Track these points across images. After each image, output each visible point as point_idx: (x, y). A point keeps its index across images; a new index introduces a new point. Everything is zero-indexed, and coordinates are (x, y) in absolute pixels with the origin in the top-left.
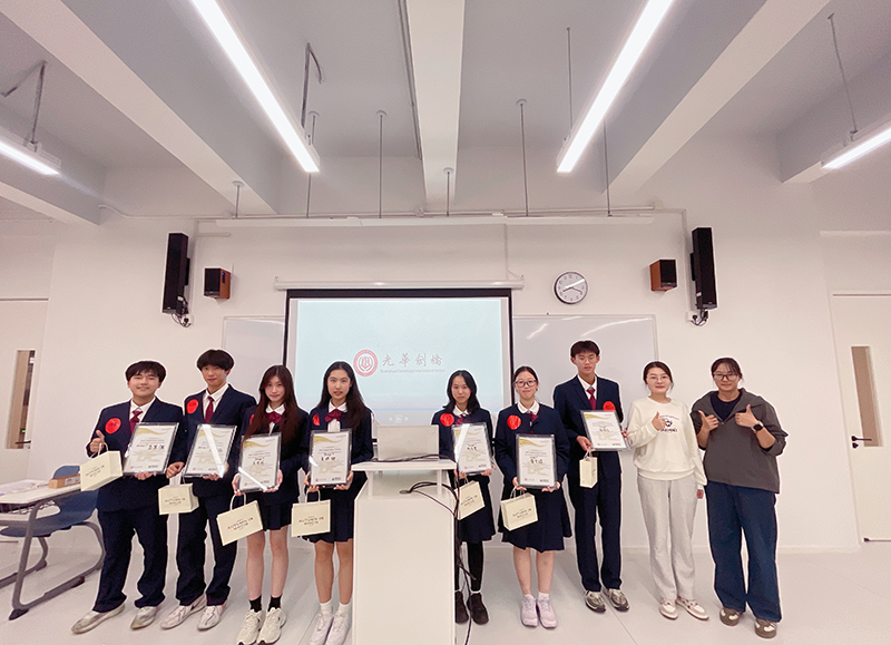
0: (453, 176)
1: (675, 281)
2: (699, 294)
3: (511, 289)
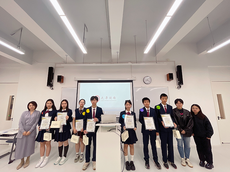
0: (119, 54)
1: (173, 78)
2: (179, 82)
3: (132, 80)
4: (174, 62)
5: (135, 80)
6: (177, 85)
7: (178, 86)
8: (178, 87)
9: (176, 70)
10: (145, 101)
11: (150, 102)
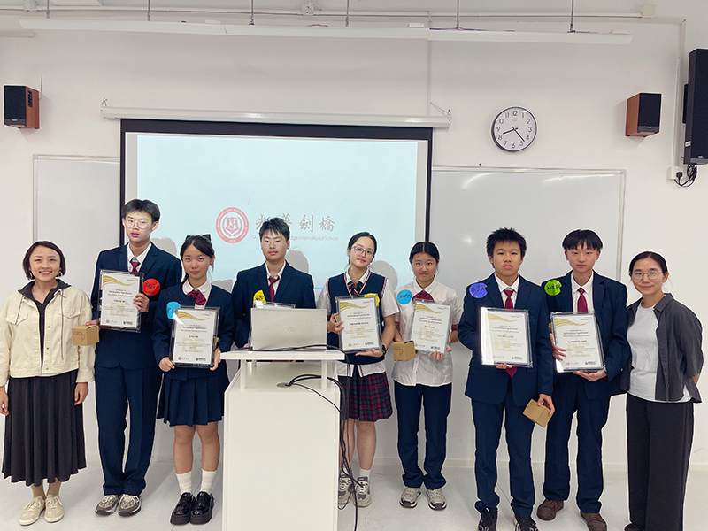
1: (658, 124)
2: (688, 144)
3: (432, 128)
4: (682, 23)
5: (445, 128)
6: (678, 165)
7: (683, 168)
8: (679, 175)
9: (681, 75)
10: (499, 246)
11: (523, 254)
